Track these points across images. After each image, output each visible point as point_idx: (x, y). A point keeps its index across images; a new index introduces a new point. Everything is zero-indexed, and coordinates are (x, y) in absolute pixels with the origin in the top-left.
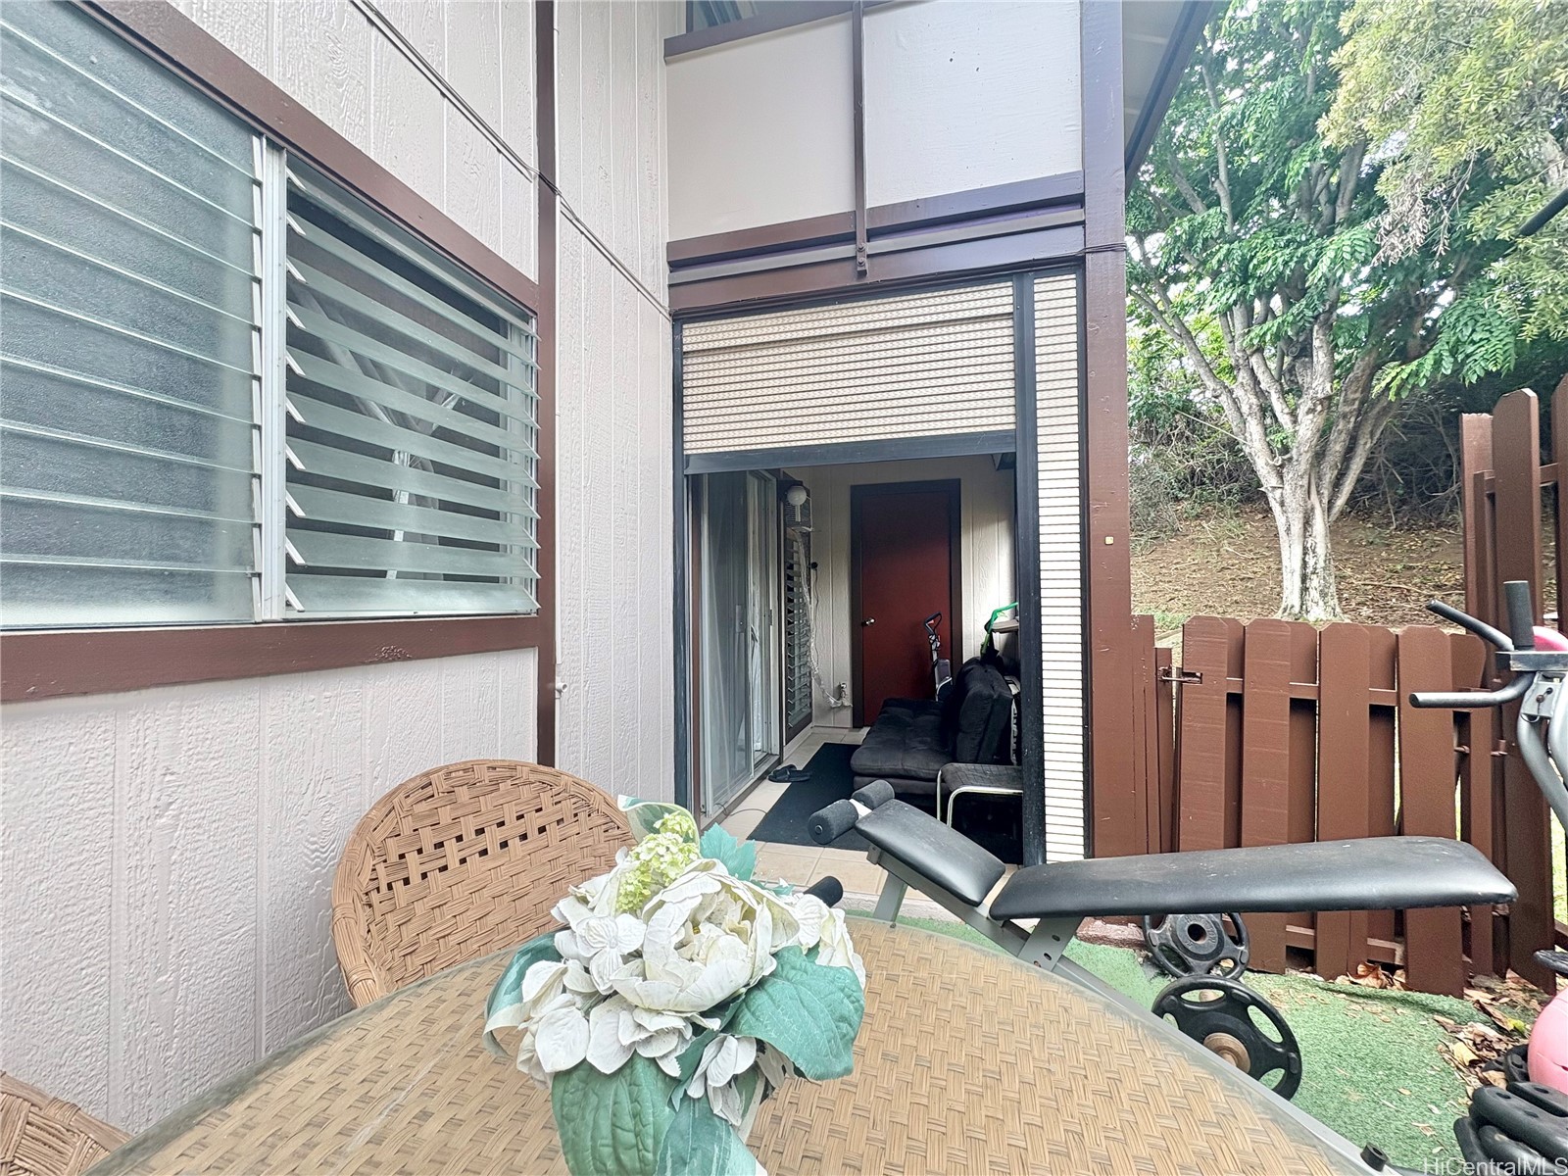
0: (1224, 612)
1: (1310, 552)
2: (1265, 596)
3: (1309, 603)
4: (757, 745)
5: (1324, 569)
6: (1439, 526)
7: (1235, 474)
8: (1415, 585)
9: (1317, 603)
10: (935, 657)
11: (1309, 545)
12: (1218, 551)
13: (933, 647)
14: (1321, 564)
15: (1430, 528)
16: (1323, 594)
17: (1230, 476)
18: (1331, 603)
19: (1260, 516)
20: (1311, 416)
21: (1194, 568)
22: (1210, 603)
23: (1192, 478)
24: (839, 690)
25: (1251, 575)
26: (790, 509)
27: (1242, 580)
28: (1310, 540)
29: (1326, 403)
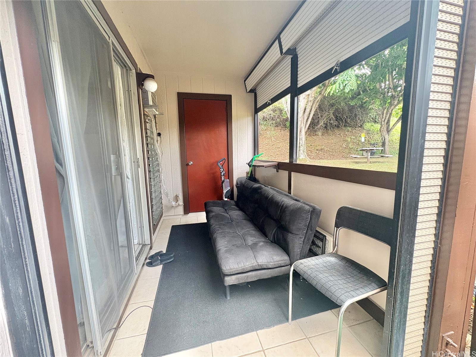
0: (275, 157)
1: (301, 140)
2: (283, 153)
3: (300, 154)
4: (136, 241)
5: (304, 144)
6: (315, 135)
7: (274, 119)
8: (313, 149)
9: (302, 154)
10: (223, 179)
11: (301, 138)
12: (271, 140)
13: (222, 174)
14: (303, 143)
15: (314, 135)
16: (304, 152)
17: (273, 119)
18: (305, 154)
19: (280, 131)
20: (304, 100)
21: (266, 145)
22: (271, 155)
23: (264, 119)
24: (177, 197)
25: (279, 147)
26: (145, 92)
27: (278, 148)
28: (301, 136)
29: (308, 96)
